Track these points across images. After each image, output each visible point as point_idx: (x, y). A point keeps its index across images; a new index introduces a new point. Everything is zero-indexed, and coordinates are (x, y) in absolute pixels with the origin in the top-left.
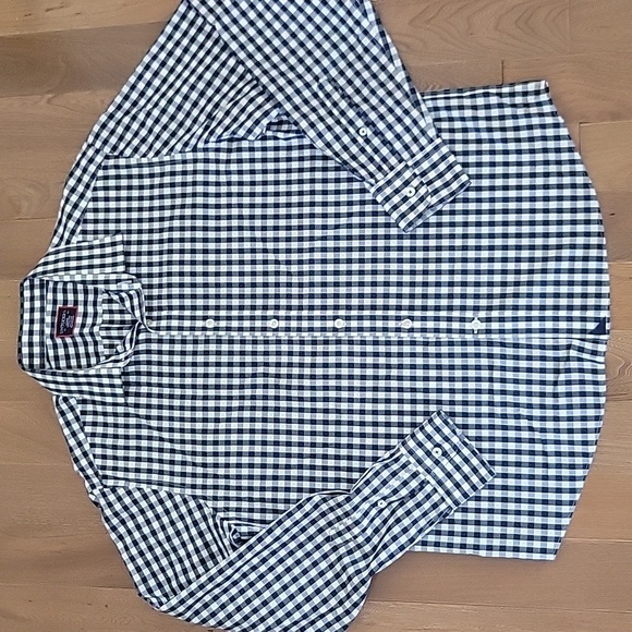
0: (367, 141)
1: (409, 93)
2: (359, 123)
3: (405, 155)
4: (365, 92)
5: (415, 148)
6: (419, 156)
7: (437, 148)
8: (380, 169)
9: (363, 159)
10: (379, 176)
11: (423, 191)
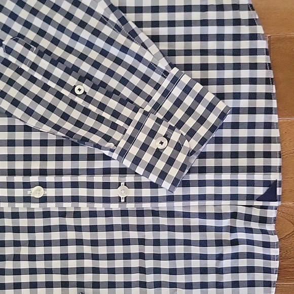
0: (88, 99)
1: (119, 24)
2: (72, 81)
3: (139, 101)
4: (65, 39)
5: (148, 89)
6: (157, 96)
7: (175, 81)
8: (114, 126)
9: (90, 122)
10: (117, 135)
11: (175, 136)
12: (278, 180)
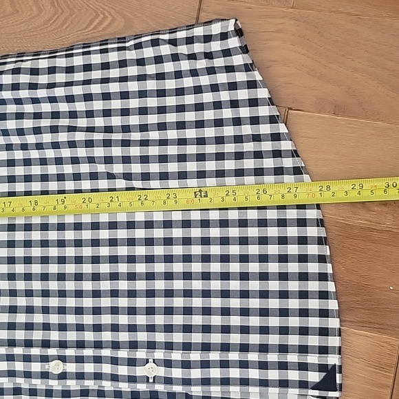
12: (337, 364)
